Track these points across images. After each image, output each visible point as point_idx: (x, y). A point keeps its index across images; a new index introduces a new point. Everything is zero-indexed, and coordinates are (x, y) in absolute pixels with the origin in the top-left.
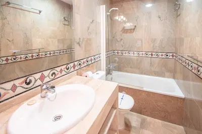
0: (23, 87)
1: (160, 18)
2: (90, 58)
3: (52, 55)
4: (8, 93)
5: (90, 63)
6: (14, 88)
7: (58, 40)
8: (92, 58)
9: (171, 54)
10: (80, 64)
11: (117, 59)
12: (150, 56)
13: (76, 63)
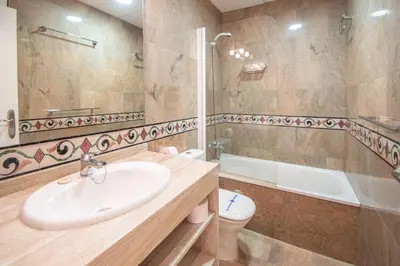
0: (53, 157)
1: (313, 48)
2: (175, 124)
3: (113, 121)
4: (30, 162)
5: (175, 131)
6: (39, 156)
7: (125, 94)
8: (180, 123)
9: (338, 121)
10: (155, 131)
11: (230, 129)
12: (295, 124)
13: (147, 129)
